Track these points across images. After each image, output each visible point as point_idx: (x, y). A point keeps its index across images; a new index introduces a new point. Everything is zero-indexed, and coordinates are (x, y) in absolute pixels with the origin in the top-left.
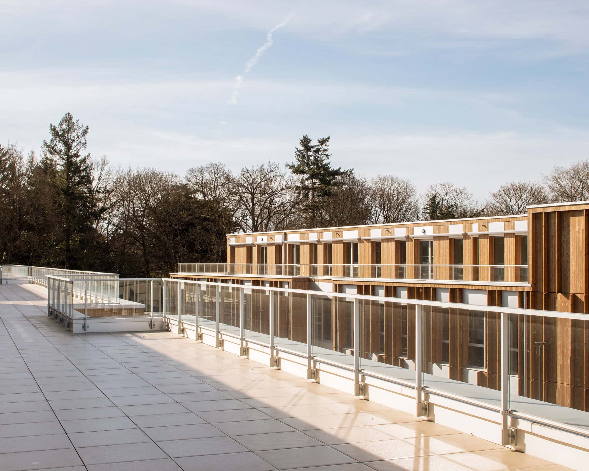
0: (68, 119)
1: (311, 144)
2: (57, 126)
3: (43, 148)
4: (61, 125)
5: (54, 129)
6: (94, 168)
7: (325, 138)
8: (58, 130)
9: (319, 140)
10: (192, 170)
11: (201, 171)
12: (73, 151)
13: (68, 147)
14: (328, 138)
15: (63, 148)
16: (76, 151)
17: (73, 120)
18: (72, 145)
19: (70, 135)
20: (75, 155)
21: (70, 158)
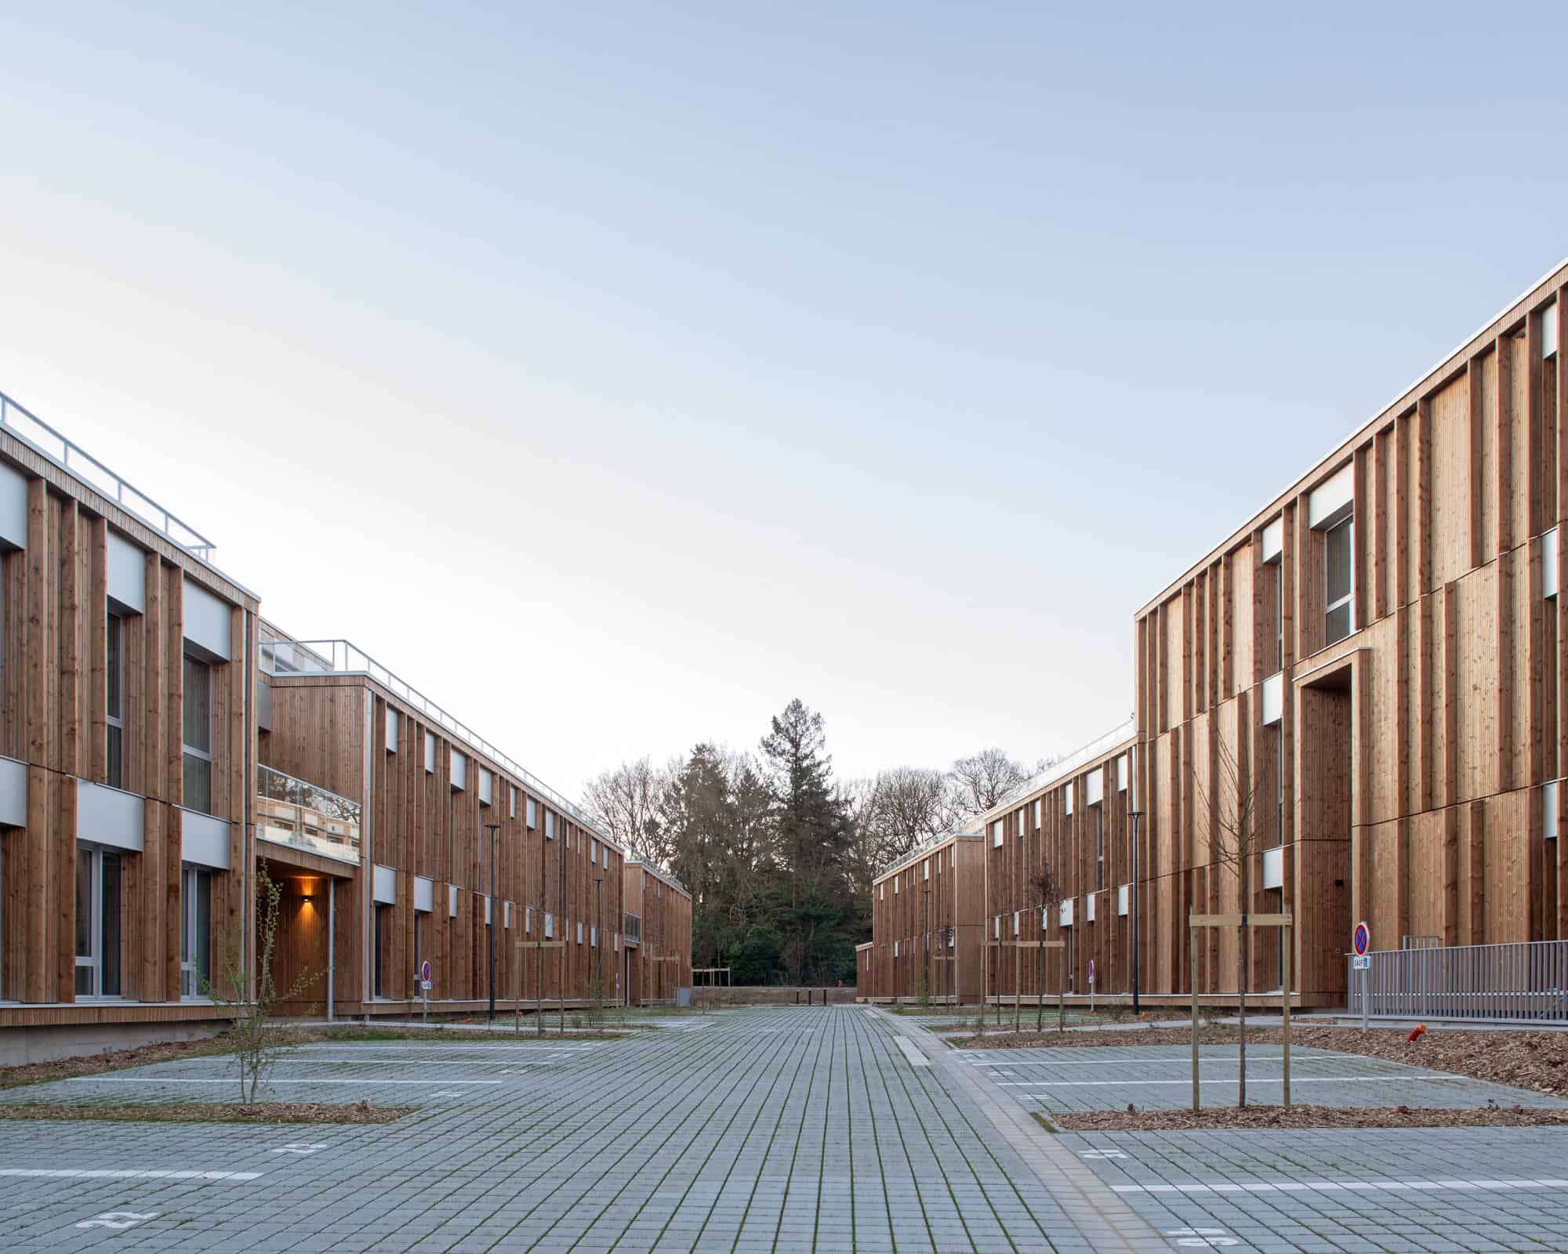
0: (796, 707)
2: (780, 717)
3: (761, 749)
4: (785, 715)
5: (775, 721)
8: (780, 722)
10: (959, 763)
11: (971, 762)
12: (803, 751)
13: (796, 745)
15: (787, 746)
16: (807, 751)
17: (803, 708)
18: (802, 743)
19: (798, 729)
20: (806, 757)
21: (798, 760)
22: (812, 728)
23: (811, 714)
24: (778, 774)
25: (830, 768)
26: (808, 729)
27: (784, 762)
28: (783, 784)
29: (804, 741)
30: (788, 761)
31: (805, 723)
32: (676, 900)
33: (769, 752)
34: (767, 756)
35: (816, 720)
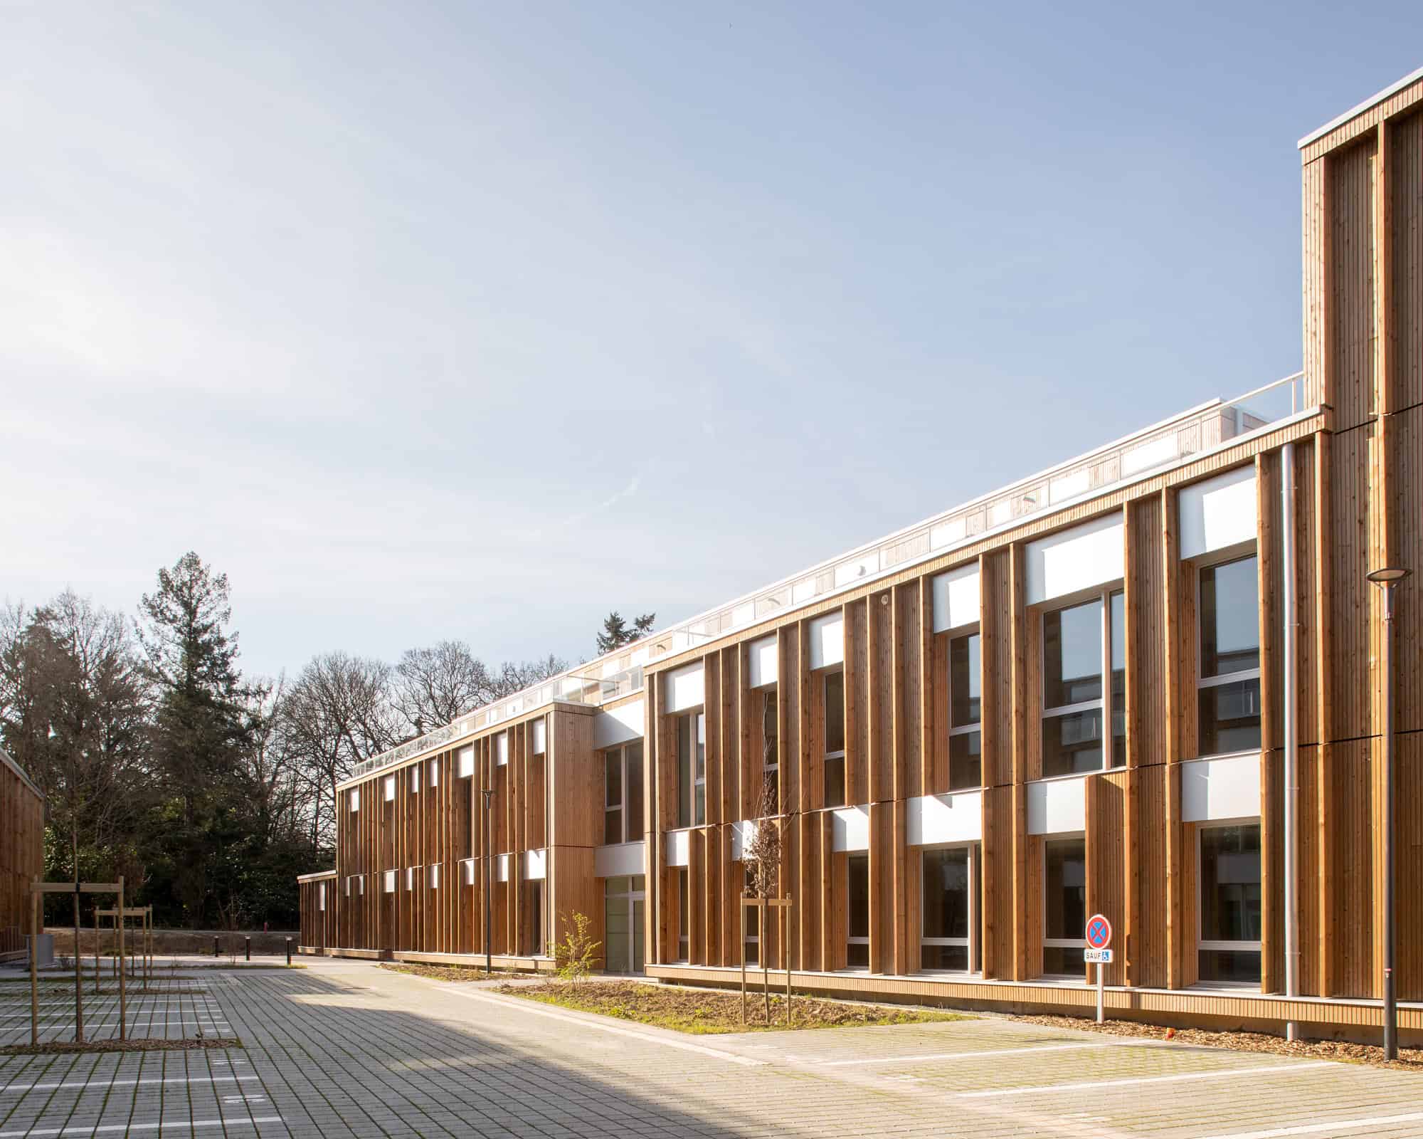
0: (192, 562)
1: (625, 628)
2: (170, 570)
3: (143, 609)
4: (177, 569)
5: (163, 574)
6: (240, 654)
7: (649, 615)
8: (171, 577)
9: (637, 620)
10: (411, 654)
11: (426, 654)
12: (200, 621)
13: (191, 612)
14: (652, 617)
15: (180, 611)
16: (206, 622)
17: (202, 566)
18: (198, 610)
19: (194, 591)
20: (206, 629)
21: (194, 632)
22: (214, 594)
23: (213, 575)
24: (166, 647)
25: (236, 647)
26: (208, 593)
27: (173, 632)
28: (172, 660)
29: (201, 609)
30: (179, 631)
31: (204, 585)
32: (22, 795)
33: (155, 615)
34: (151, 620)
35: (221, 583)
